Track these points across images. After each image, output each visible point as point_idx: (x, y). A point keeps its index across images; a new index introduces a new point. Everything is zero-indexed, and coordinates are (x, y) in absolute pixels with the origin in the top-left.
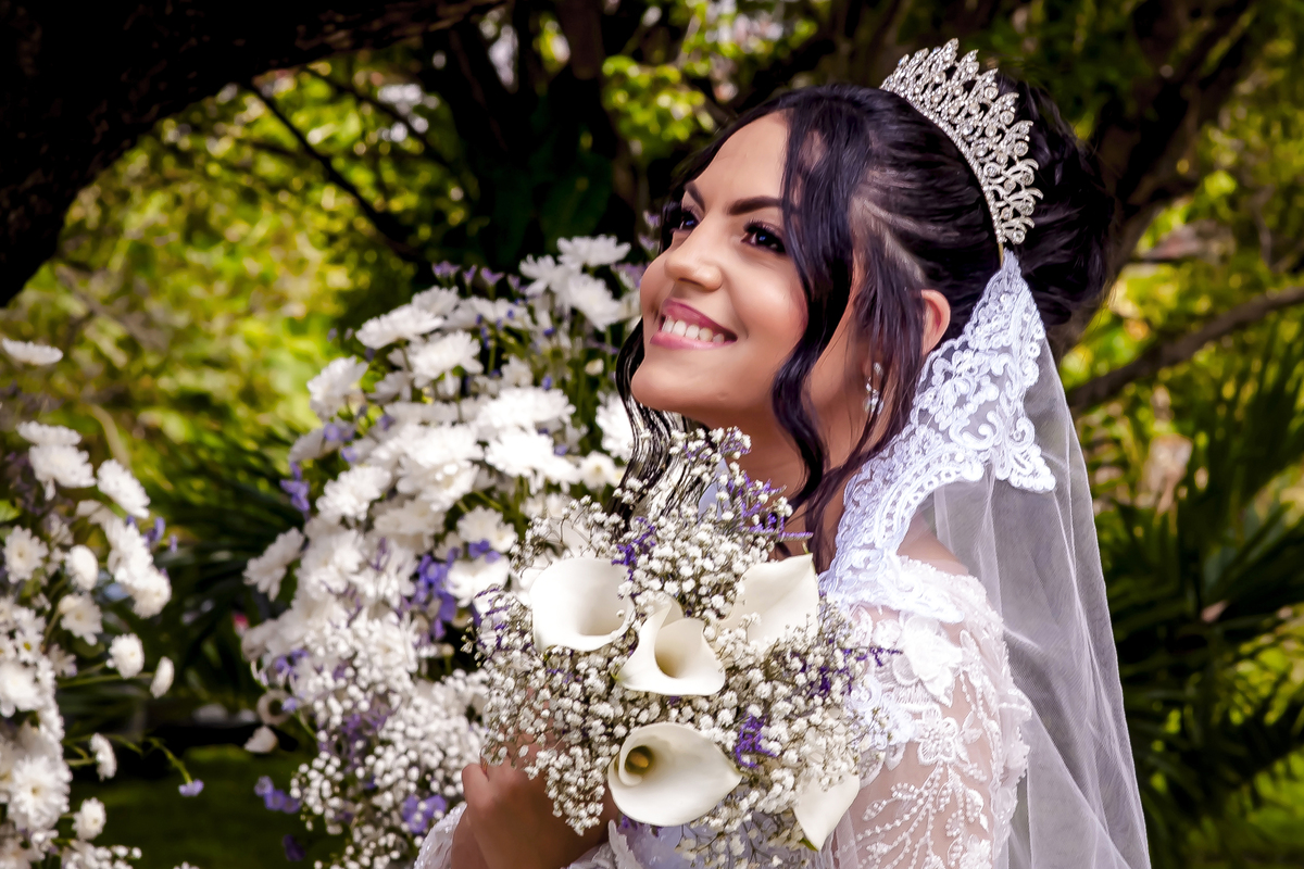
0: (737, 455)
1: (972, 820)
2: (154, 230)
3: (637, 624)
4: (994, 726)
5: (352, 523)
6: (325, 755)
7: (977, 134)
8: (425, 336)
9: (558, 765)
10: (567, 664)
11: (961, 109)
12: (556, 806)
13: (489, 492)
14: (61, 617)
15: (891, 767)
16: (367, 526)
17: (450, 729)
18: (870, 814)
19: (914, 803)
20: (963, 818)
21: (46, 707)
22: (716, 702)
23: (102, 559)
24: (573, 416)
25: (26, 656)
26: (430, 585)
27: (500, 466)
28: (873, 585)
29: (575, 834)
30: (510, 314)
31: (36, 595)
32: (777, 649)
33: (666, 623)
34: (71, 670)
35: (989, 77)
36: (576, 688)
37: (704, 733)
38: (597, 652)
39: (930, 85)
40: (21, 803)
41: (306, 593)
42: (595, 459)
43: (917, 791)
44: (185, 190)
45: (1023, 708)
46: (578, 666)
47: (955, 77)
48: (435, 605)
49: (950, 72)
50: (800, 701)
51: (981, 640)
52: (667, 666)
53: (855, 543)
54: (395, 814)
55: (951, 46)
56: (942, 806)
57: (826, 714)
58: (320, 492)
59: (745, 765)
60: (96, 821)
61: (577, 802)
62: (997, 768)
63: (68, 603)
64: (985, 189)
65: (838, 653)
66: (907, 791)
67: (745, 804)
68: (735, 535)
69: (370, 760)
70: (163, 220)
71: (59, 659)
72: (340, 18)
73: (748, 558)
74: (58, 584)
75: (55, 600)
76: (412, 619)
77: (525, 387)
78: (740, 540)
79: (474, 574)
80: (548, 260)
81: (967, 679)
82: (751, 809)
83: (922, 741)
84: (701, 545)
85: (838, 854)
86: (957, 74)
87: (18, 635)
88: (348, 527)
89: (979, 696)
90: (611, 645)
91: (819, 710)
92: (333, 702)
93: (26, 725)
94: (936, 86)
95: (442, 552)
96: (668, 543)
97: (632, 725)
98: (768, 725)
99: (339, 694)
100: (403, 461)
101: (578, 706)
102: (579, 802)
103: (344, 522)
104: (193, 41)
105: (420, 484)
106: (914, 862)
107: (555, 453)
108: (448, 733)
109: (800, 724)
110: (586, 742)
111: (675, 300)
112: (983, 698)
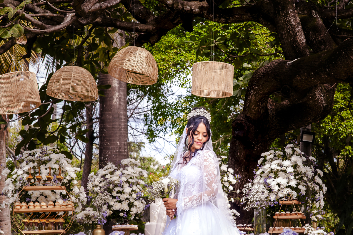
23: (228, 178)
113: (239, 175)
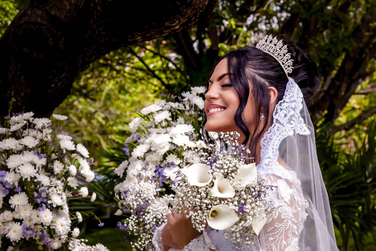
0: (237, 138)
1: (294, 232)
2: (111, 90)
3: (214, 180)
4: (300, 209)
5: (140, 158)
6: (133, 216)
8: (158, 112)
9: (194, 215)
10: (196, 190)
12: (194, 225)
13: (174, 150)
14: (68, 182)
15: (275, 219)
16: (144, 159)
17: (164, 209)
18: (269, 230)
19: (280, 228)
20: (291, 232)
21: (64, 205)
22: (233, 199)
23: (78, 168)
24: (195, 131)
25: (59, 192)
26: (159, 173)
27: (176, 144)
28: (271, 169)
29: (199, 232)
30: (179, 106)
31: (62, 177)
32: (248, 186)
33: (220, 180)
34: (71, 195)
36: (199, 196)
37: (230, 207)
38: (203, 187)
40: (58, 228)
41: (129, 176)
42: (200, 141)
43: (281, 225)
44: (118, 80)
45: (307, 204)
46: (199, 191)
48: (161, 178)
50: (253, 199)
51: (297, 187)
52: (220, 190)
53: (265, 157)
54: (150, 230)
56: (287, 229)
57: (260, 203)
58: (132, 151)
59: (240, 215)
60: (77, 233)
61: (199, 224)
62: (300, 219)
63: (69, 179)
65: (263, 187)
66: (278, 225)
67: (240, 225)
68: (236, 158)
69: (144, 217)
70: (113, 87)
71: (68, 193)
72: (139, 34)
73: (240, 164)
74: (67, 174)
75: (66, 178)
76: (155, 182)
77: (183, 124)
78: (237, 159)
79: (170, 171)
80: (189, 92)
81: (294, 198)
82: (242, 226)
83: (282, 213)
84: (228, 160)
85: (260, 240)
87: (57, 187)
88: (139, 159)
89: (296, 202)
90: (207, 185)
91: (258, 201)
92: (134, 203)
93: (60, 209)
95: (162, 165)
96: (220, 160)
97: (213, 205)
98: (246, 205)
99: (136, 200)
100: (152, 142)
101: (199, 200)
102: (200, 224)
103: (138, 158)
104: (103, 40)
105: (157, 148)
106: (279, 242)
107: (190, 140)
108: (163, 210)
109: (253, 205)
110: (201, 209)
112: (297, 202)
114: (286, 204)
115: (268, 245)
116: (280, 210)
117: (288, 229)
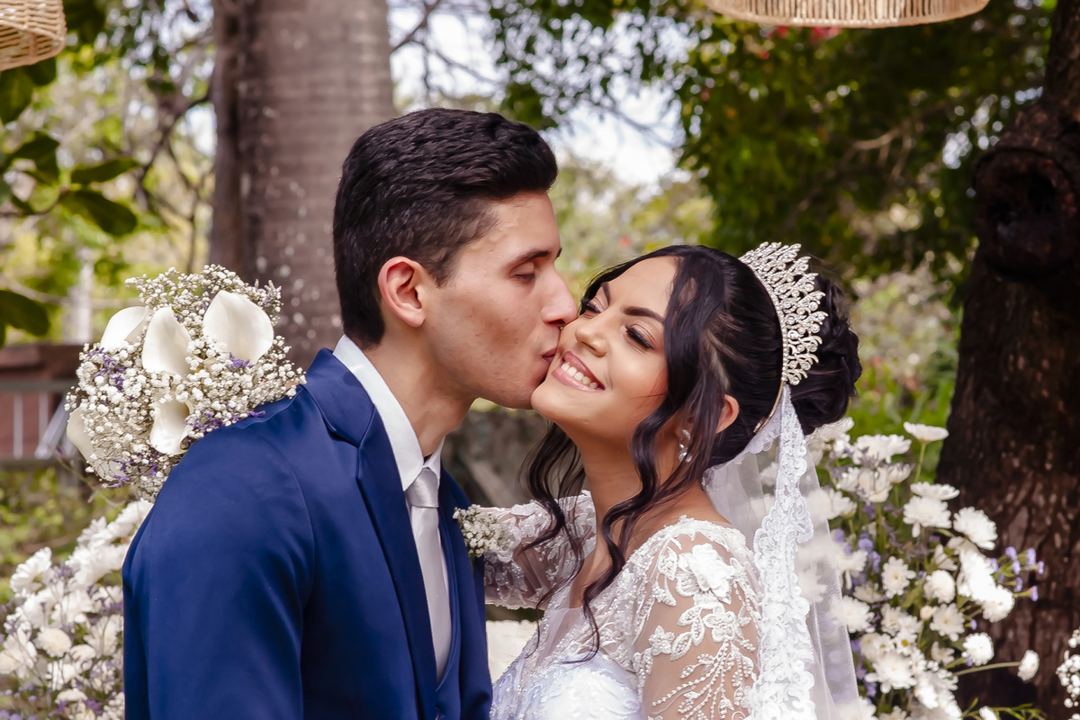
1: (747, 676)
4: (757, 614)
7: (792, 310)
11: (788, 291)
15: (697, 644)
18: (685, 673)
19: (712, 666)
20: (741, 675)
25: (902, 649)
35: (812, 276)
39: (775, 269)
43: (714, 659)
47: (790, 270)
49: (789, 264)
51: (744, 564)
55: (797, 247)
63: (926, 611)
64: (784, 345)
66: (708, 659)
81: (739, 588)
83: (714, 627)
86: (793, 267)
89: (747, 597)
94: (778, 271)
106: (714, 703)
111: (574, 353)
113: (1031, 554)
114: (721, 605)
115: (685, 710)
116: (708, 620)
117: (732, 667)
